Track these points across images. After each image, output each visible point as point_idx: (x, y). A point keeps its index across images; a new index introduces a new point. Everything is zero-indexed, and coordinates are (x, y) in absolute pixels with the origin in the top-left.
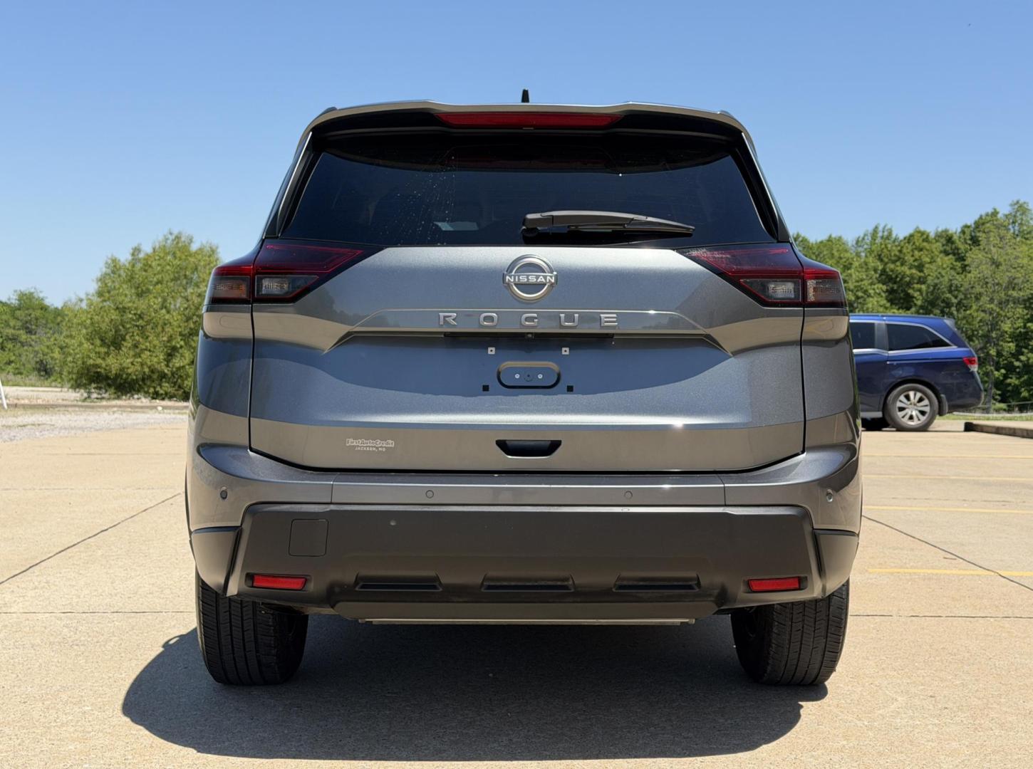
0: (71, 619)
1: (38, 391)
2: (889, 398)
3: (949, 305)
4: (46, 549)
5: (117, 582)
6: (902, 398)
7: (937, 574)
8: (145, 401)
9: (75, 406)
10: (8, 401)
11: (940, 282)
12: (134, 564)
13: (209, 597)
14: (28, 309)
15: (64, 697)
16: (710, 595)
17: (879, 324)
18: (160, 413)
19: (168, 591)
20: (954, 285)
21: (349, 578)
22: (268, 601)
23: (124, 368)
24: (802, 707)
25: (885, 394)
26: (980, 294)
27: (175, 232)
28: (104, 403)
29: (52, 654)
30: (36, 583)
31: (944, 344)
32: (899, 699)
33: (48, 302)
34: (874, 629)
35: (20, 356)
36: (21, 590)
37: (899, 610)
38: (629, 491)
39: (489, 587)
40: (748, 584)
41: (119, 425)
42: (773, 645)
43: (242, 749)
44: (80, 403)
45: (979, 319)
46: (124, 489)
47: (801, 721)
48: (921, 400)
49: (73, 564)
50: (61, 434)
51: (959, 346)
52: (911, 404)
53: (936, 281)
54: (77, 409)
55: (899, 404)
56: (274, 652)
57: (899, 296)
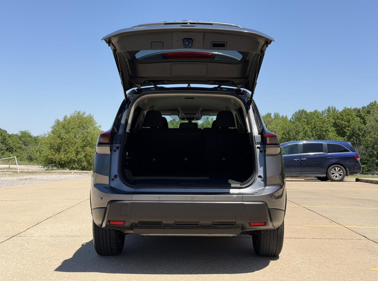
0: (53, 238)
1: (29, 167)
2: (328, 170)
3: (359, 135)
4: (42, 218)
5: (66, 228)
6: (333, 170)
7: (325, 226)
8: (68, 170)
9: (43, 172)
10: (20, 171)
11: (355, 127)
12: (70, 222)
13: (96, 228)
14: (25, 137)
15: (54, 258)
16: (239, 227)
17: (324, 144)
18: (73, 175)
19: (82, 230)
20: (361, 128)
21: (137, 221)
22: (114, 228)
23: (61, 159)
24: (270, 262)
25: (327, 168)
26: (371, 131)
27: (78, 111)
28: (53, 171)
29: (49, 247)
30: (41, 228)
31: (347, 151)
32: (300, 260)
33: (32, 134)
34: (299, 242)
35: (22, 154)
36: (36, 230)
37: (309, 237)
38: (215, 197)
39: (176, 224)
40: (250, 224)
41: (59, 179)
42: (262, 244)
43: (106, 271)
44: (45, 171)
45: (370, 140)
46: (65, 200)
47: (269, 266)
48: (340, 170)
49: (51, 223)
50: (40, 182)
51: (353, 152)
52: (336, 172)
53: (354, 127)
54: (44, 173)
55: (332, 172)
56: (115, 245)
57: (341, 132)
